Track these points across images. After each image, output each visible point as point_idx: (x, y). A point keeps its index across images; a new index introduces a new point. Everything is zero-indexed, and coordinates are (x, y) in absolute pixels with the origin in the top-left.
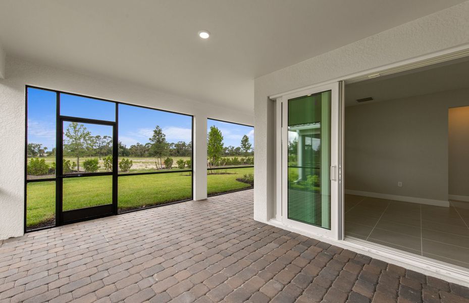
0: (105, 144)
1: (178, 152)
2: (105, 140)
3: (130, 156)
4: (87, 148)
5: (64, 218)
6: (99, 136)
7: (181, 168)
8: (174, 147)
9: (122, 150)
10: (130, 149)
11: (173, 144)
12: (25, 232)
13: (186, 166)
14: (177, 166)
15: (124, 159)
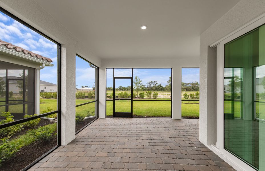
0: (154, 85)
1: (193, 88)
2: (154, 83)
3: (165, 91)
4: (148, 87)
5: (116, 115)
6: (152, 82)
7: (186, 98)
8: (189, 85)
9: (161, 88)
10: (165, 87)
11: (189, 83)
12: (106, 117)
13: (189, 97)
14: (184, 97)
15: (154, 93)
